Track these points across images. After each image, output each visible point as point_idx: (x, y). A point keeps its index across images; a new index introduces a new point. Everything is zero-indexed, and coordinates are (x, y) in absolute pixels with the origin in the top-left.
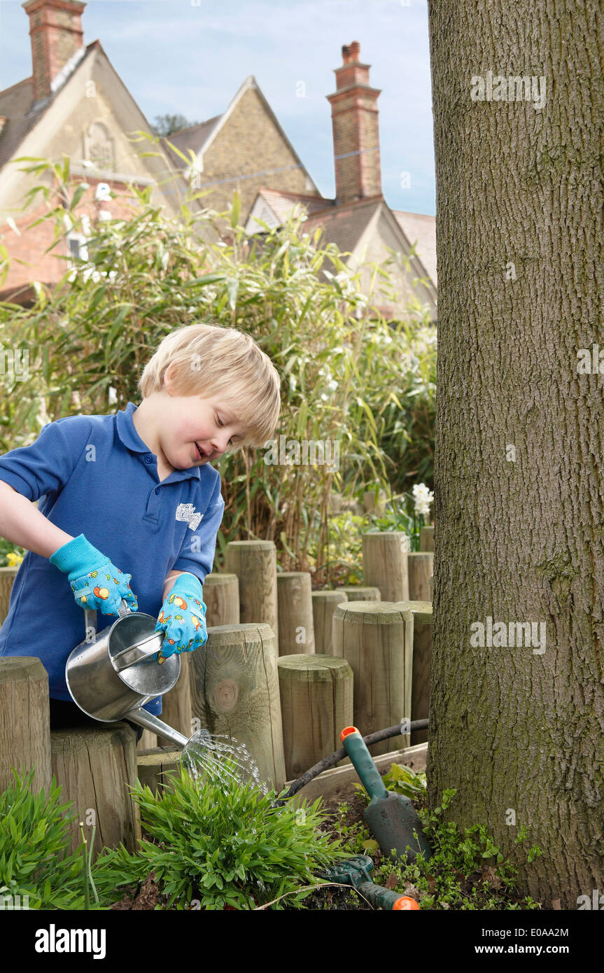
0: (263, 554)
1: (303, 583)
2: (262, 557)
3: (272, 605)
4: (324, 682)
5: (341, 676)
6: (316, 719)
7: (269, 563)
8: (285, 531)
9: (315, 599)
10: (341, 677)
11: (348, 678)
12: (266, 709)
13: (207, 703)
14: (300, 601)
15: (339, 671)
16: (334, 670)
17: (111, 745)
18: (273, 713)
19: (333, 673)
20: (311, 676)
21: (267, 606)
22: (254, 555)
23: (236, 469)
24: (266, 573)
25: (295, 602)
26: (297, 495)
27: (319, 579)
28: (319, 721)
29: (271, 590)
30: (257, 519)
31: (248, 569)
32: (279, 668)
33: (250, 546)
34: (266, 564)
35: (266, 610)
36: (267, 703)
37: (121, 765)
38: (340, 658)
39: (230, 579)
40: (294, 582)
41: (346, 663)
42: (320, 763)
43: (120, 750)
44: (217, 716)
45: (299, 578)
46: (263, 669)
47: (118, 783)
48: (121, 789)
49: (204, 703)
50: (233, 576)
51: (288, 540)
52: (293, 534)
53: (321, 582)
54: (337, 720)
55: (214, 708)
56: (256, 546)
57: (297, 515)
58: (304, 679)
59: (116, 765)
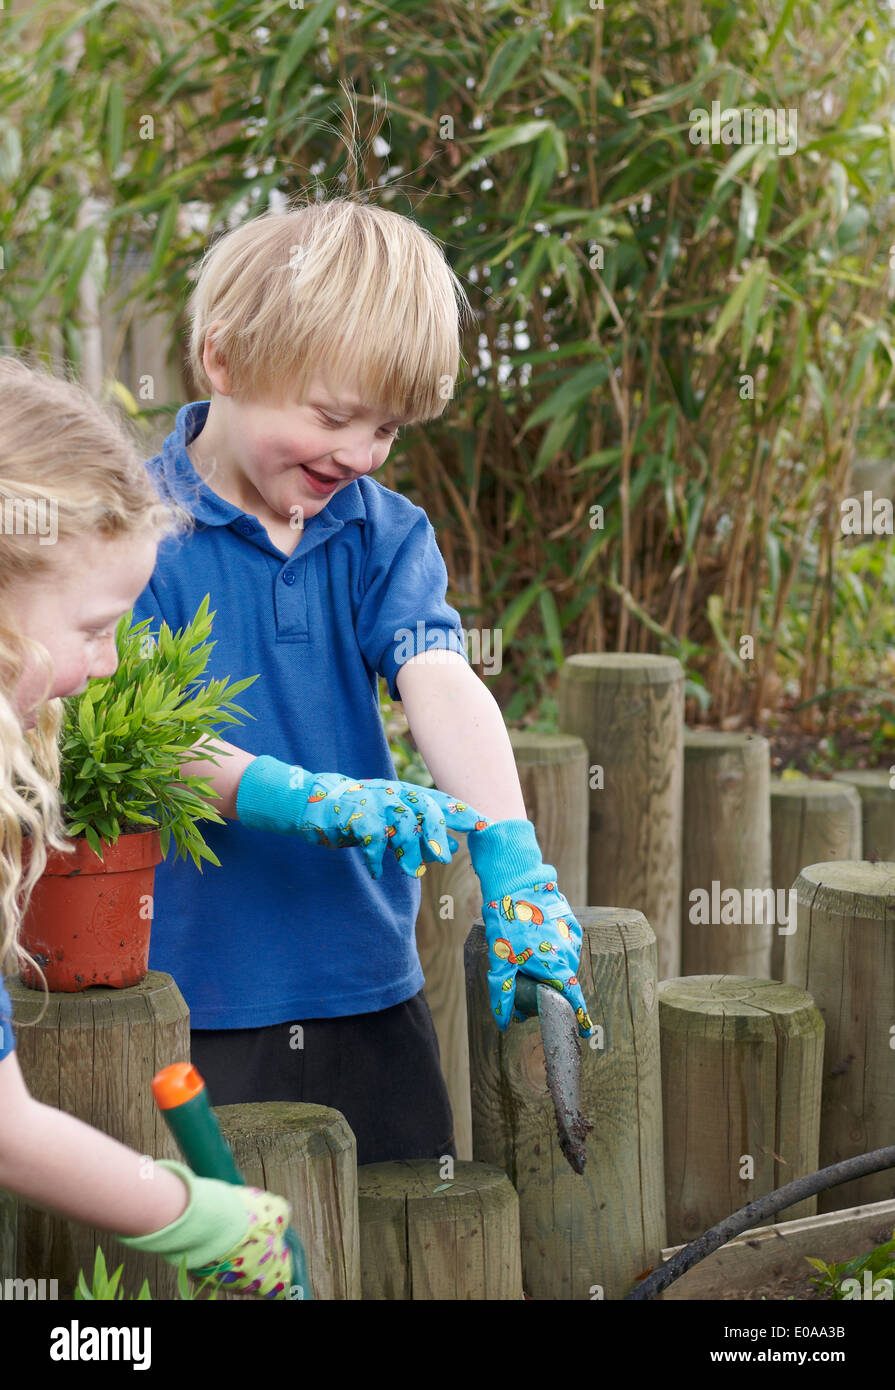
0: (652, 692)
1: (749, 763)
2: (648, 701)
3: (666, 815)
4: (757, 1043)
5: (795, 1031)
6: (737, 1119)
7: (666, 714)
8: (721, 593)
9: (777, 802)
10: (796, 1033)
11: (811, 1036)
12: (629, 1096)
13: (504, 1074)
14: (739, 808)
15: (792, 1020)
16: (780, 1016)
17: (307, 1156)
18: (645, 1104)
19: (779, 1023)
20: (730, 1028)
21: (657, 821)
22: (630, 694)
23: (597, 428)
24: (656, 740)
25: (726, 810)
26: (756, 496)
27: (804, 719)
28: (744, 1122)
29: (667, 781)
30: (648, 560)
31: (614, 728)
32: (662, 1006)
33: (620, 672)
34: (658, 716)
35: (655, 829)
36: (632, 1082)
37: (328, 1197)
38: (800, 989)
39: (567, 751)
40: (725, 761)
41: (810, 1004)
42: (743, 1212)
43: (325, 1165)
44: (522, 1105)
45: (739, 751)
46: (626, 1010)
47: (320, 1231)
48: (326, 1242)
49: (498, 1075)
50: (575, 742)
51: (727, 616)
52: (741, 603)
53: (809, 731)
54: (783, 1124)
55: (518, 1088)
56: (635, 671)
57: (754, 553)
58: (714, 1034)
59: (316, 1194)
